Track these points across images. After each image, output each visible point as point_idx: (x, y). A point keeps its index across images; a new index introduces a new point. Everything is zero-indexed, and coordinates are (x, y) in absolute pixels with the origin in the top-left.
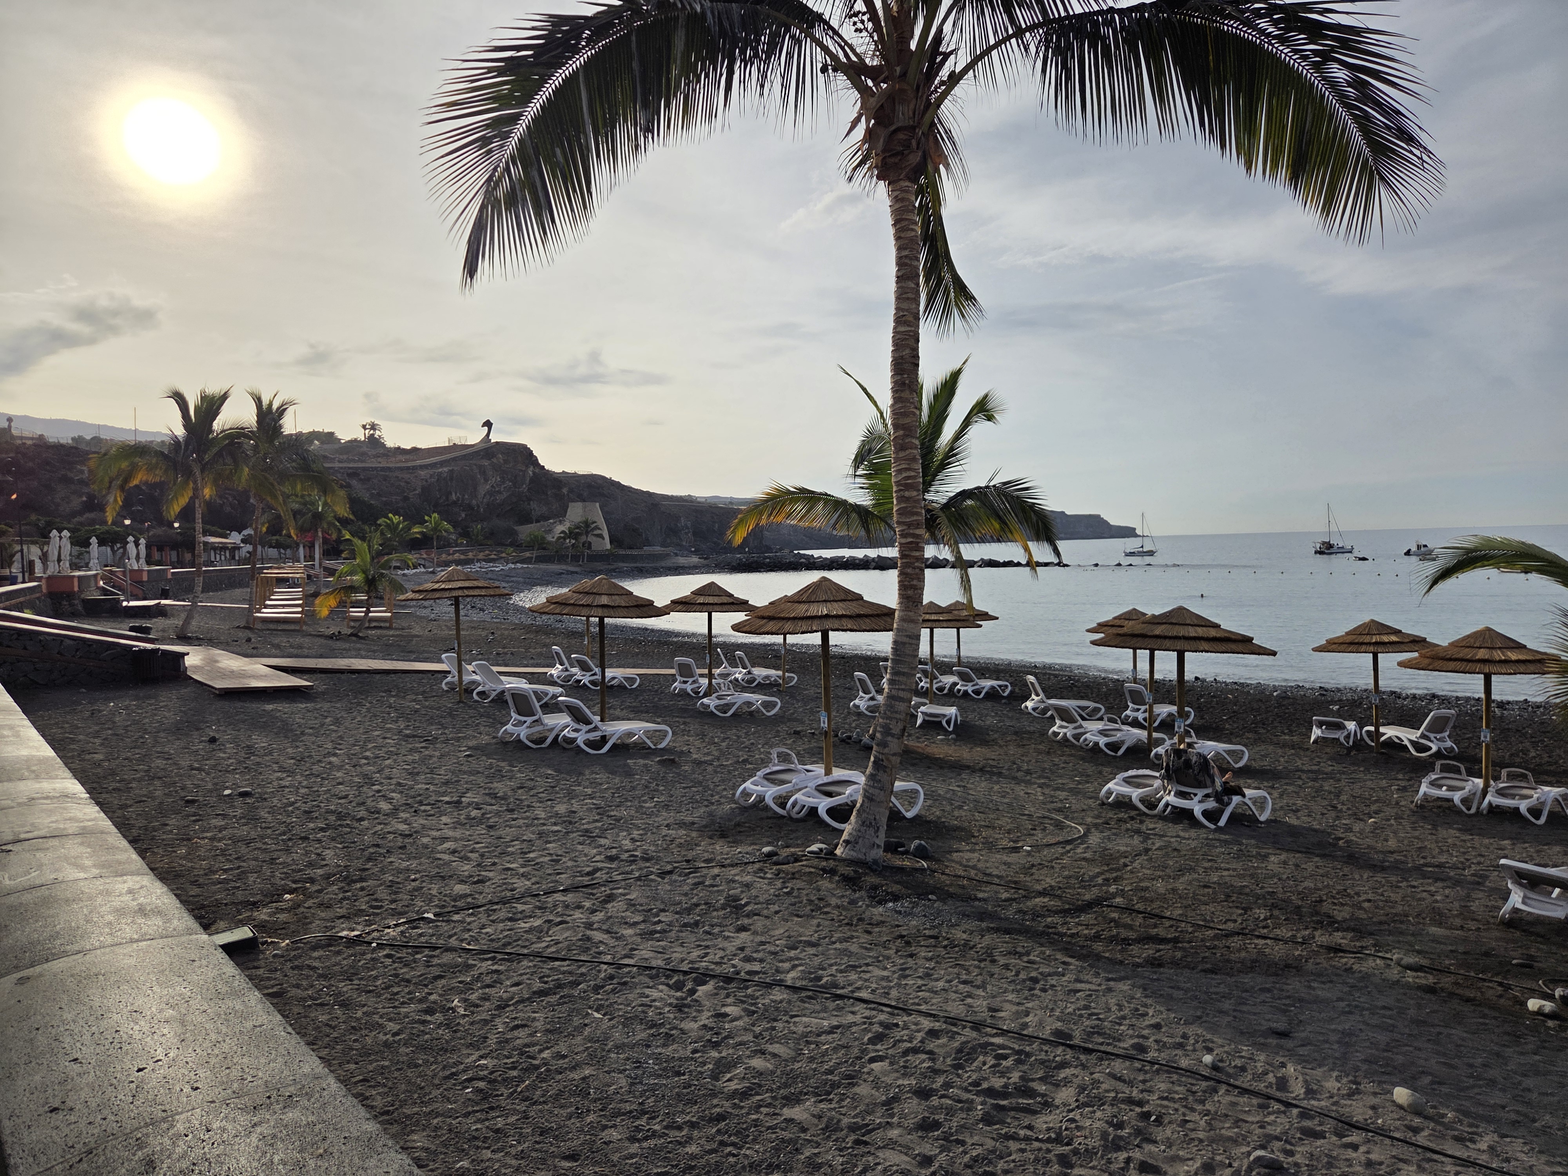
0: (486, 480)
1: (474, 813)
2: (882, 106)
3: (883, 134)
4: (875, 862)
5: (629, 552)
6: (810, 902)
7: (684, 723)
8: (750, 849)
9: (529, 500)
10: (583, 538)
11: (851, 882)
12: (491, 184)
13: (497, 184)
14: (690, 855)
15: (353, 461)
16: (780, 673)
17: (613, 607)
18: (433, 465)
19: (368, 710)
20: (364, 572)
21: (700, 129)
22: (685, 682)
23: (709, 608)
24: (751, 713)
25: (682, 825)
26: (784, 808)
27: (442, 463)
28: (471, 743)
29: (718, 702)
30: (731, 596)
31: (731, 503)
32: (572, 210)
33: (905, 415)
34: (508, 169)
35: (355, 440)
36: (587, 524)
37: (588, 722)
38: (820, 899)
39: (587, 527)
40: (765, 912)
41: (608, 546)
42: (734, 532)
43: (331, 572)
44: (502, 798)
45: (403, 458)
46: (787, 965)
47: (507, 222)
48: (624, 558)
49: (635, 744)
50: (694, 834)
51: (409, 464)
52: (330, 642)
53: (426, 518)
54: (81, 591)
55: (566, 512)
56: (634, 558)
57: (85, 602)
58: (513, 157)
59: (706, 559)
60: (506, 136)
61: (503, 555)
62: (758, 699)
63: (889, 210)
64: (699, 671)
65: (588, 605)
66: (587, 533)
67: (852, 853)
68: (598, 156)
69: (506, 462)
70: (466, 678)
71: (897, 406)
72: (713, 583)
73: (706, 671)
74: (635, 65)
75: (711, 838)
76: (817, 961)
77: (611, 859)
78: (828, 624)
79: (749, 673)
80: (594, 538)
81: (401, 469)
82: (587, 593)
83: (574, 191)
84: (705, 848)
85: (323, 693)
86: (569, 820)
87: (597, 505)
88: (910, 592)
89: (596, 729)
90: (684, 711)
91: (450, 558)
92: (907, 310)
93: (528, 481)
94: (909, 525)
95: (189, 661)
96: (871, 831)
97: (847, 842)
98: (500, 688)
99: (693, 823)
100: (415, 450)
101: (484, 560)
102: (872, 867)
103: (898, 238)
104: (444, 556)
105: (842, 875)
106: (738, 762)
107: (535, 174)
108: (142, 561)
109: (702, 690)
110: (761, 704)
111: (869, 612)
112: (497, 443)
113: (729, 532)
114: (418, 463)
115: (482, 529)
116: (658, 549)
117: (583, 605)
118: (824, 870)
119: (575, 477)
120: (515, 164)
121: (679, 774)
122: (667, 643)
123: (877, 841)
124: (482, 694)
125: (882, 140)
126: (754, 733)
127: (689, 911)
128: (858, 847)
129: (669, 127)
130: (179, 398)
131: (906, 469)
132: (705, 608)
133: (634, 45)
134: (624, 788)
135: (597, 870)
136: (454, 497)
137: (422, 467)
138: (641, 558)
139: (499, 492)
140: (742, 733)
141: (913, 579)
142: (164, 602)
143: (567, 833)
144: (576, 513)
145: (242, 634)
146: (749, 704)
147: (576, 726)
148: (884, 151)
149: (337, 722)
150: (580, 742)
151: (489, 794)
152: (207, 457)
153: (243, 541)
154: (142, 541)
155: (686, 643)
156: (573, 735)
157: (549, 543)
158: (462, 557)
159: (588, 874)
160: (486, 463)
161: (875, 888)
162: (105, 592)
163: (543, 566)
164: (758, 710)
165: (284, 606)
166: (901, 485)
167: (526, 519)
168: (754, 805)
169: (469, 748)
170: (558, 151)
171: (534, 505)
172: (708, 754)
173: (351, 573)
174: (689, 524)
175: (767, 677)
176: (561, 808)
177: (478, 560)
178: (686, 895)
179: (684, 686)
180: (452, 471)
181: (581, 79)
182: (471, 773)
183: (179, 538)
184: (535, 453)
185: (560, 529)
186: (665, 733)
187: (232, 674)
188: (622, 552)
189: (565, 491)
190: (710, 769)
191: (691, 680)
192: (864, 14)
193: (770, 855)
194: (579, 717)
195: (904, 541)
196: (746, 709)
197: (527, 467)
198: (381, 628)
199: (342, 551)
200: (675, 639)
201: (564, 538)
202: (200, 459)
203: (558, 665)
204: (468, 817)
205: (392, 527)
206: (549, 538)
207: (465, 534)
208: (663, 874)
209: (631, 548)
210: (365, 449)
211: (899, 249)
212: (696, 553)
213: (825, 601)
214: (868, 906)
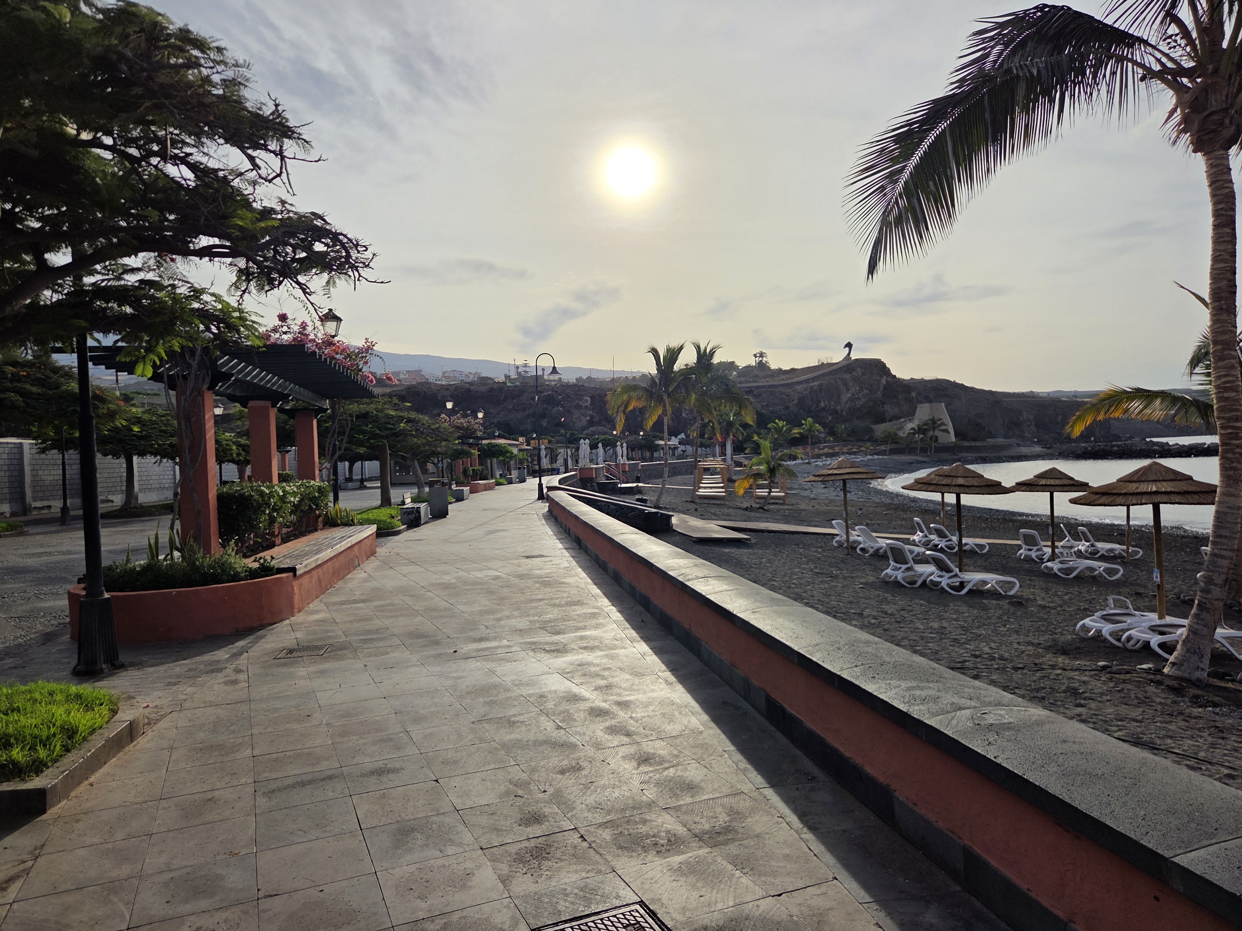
0: (848, 390)
1: (873, 621)
2: (1196, 98)
3: (1197, 121)
4: (1199, 680)
5: (973, 444)
6: (1137, 698)
7: (1030, 580)
8: (1088, 663)
9: (883, 403)
10: (931, 433)
11: (1177, 691)
12: (886, 213)
13: (889, 213)
14: (1037, 661)
15: (750, 382)
16: (1124, 547)
17: (967, 486)
18: (807, 381)
19: (788, 556)
20: (767, 463)
21: (1037, 144)
22: (1030, 550)
23: (1051, 489)
24: (1094, 578)
25: (1030, 643)
26: (1119, 640)
27: (813, 379)
28: (863, 580)
29: (1060, 566)
30: (1072, 479)
31: (1075, 396)
32: (941, 220)
33: (1223, 333)
34: (897, 202)
35: (749, 366)
36: (933, 421)
37: (949, 570)
38: (1146, 698)
39: (934, 424)
40: (1099, 699)
41: (953, 439)
42: (1072, 427)
43: (739, 464)
44: (891, 615)
45: (782, 377)
46: (1115, 728)
47: (896, 235)
48: (969, 449)
49: (988, 591)
50: (1040, 650)
51: (789, 381)
52: (747, 513)
53: (803, 422)
54: (596, 477)
55: (915, 412)
56: (978, 449)
57: (599, 484)
58: (900, 195)
59: (1048, 448)
60: (896, 181)
61: (863, 449)
62: (1100, 566)
63: (1205, 174)
64: (1043, 543)
65: (948, 485)
66: (934, 429)
67: (1177, 672)
68: (959, 181)
69: (863, 374)
70: (852, 538)
71: (1216, 326)
72: (1054, 469)
73: (1049, 543)
74: (987, 116)
75: (1055, 653)
76: (1139, 730)
77: (976, 656)
78: (1157, 499)
79: (1092, 545)
80: (941, 433)
81: (783, 385)
82: (947, 476)
83: (942, 207)
84: (1049, 658)
85: (756, 544)
86: (941, 631)
87: (943, 404)
88: (1231, 473)
89: (956, 576)
90: (1030, 572)
91: (821, 452)
92: (1223, 251)
93: (882, 389)
94: (1229, 419)
95: (674, 520)
96: (1196, 657)
97: (1173, 664)
98: (877, 546)
99: (1039, 644)
100: (793, 370)
101: (847, 453)
102: (1197, 684)
103: (1213, 195)
104: (816, 450)
105: (1167, 685)
106: (1079, 609)
107: (915, 201)
108: (625, 457)
109: (1046, 557)
110: (1104, 570)
111: (1198, 489)
112: (856, 360)
113: (1068, 427)
114: (796, 380)
115: (846, 428)
116: (1000, 441)
117: (944, 485)
118: (1151, 681)
119: (922, 382)
120: (901, 197)
121: (1026, 613)
122: (1011, 521)
123: (1201, 665)
124: (862, 550)
125: (1196, 125)
126: (1095, 591)
127: (1038, 690)
128: (1183, 668)
129: (1013, 152)
130: (654, 352)
131: (1225, 376)
132: (1047, 488)
133: (986, 102)
134: (981, 617)
135: (966, 661)
136: (823, 405)
137: (801, 382)
138: (985, 448)
139: (859, 399)
140: (1084, 591)
141: (1233, 462)
142: (640, 485)
143: (941, 639)
144: (923, 412)
145: (692, 506)
146: (1092, 569)
147: (940, 573)
148: (1199, 131)
149: (769, 561)
150: (944, 584)
151: (882, 612)
152: (671, 389)
153: (680, 443)
154: (625, 445)
155: (1030, 521)
156: (938, 579)
157: (901, 438)
158: (831, 451)
159: (960, 662)
160: (847, 376)
161: (1197, 697)
162: (608, 478)
163: (896, 457)
164: (1100, 575)
165: (711, 488)
166: (1220, 388)
167: (880, 419)
168: (1093, 638)
169: (861, 584)
170: (931, 183)
171: (887, 407)
172: (1052, 602)
173: (759, 464)
174: (1031, 417)
175: (1112, 550)
176: (935, 625)
177: (843, 453)
178: (1035, 681)
179: (1029, 553)
180: (821, 385)
181: (947, 133)
182: (866, 598)
183: (643, 442)
184: (888, 366)
185: (910, 426)
186: (1014, 584)
187: (698, 529)
188: (966, 444)
189: (914, 395)
190: (1053, 611)
191: (1035, 548)
192: (1177, 35)
193: (1104, 668)
194: (942, 567)
195: (1223, 432)
196: (1088, 573)
197: (881, 376)
198: (777, 504)
199: (746, 449)
200: (1019, 518)
201: (914, 434)
202: (666, 391)
203: (919, 533)
204: (869, 623)
205: (779, 430)
206: (901, 434)
207: (832, 433)
208: (1016, 669)
209: (974, 440)
210: (756, 372)
211: (1215, 204)
212: (1039, 442)
213: (1155, 481)
214: (1188, 706)
